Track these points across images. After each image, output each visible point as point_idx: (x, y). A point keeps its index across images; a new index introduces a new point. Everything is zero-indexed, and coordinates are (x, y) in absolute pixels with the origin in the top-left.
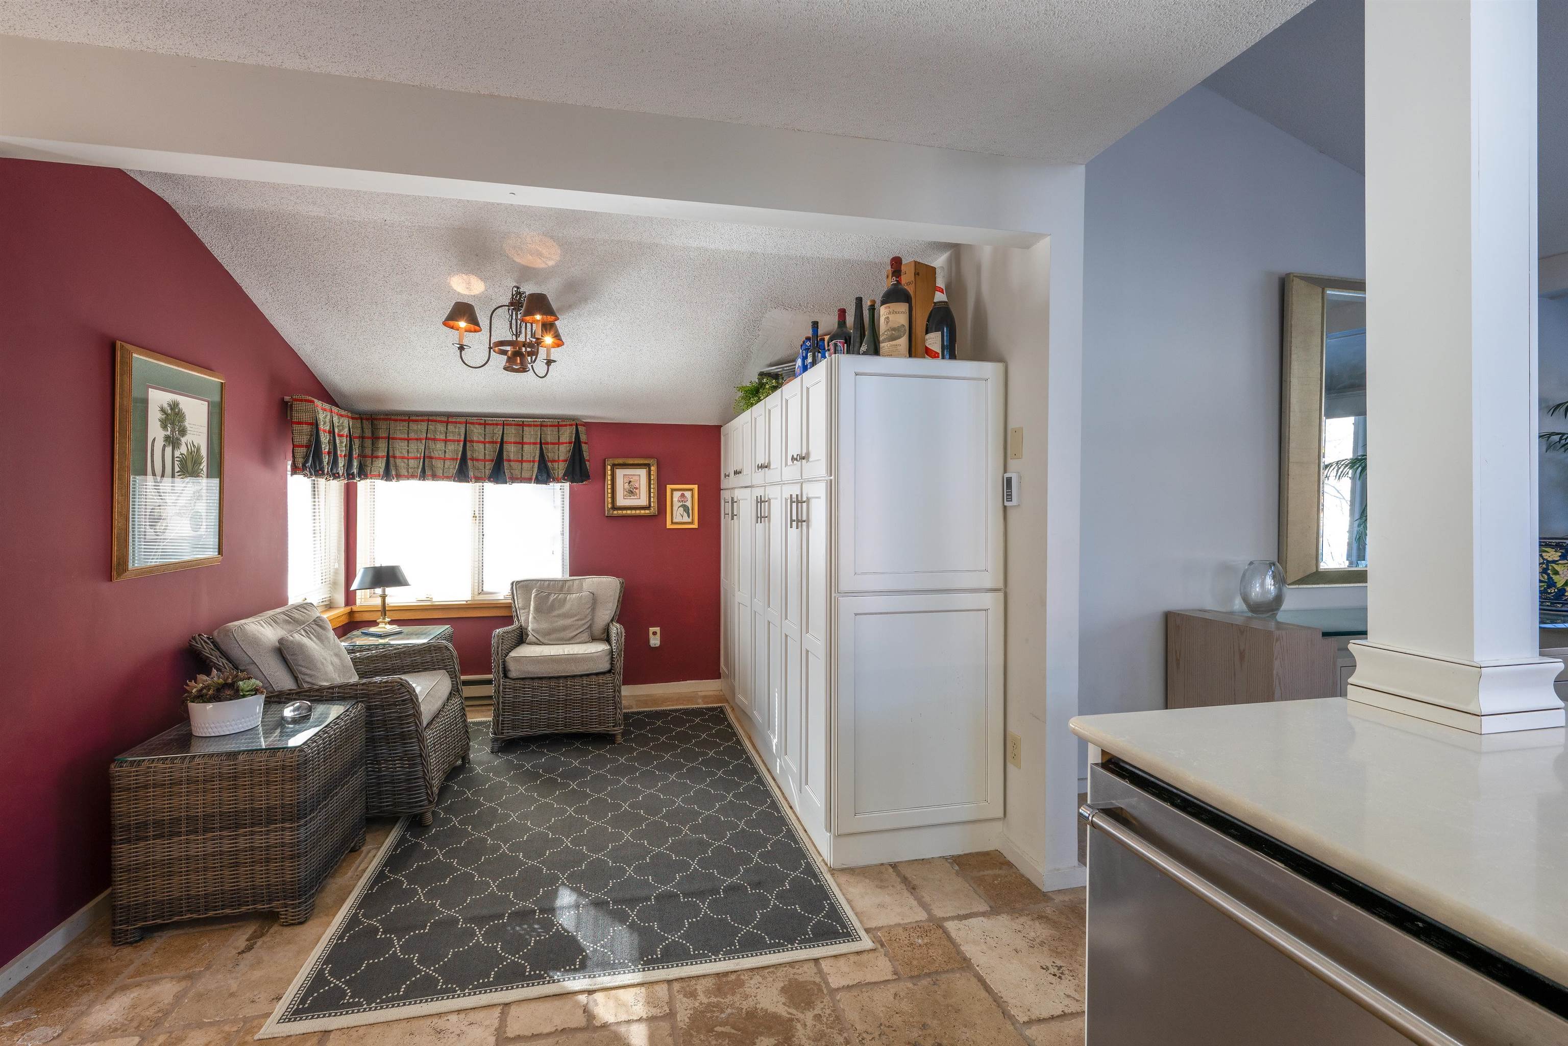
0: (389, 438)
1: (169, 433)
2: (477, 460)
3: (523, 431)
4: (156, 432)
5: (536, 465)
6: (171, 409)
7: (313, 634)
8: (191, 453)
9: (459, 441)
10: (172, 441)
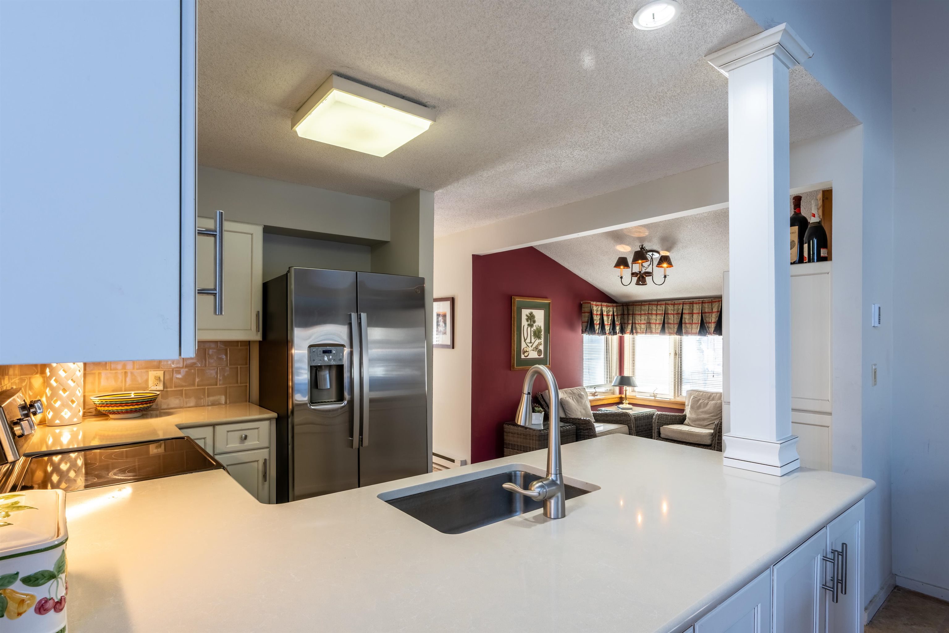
0: (633, 314)
1: (529, 323)
2: (670, 324)
3: (693, 306)
4: (524, 323)
5: (699, 325)
6: (530, 315)
7: (575, 399)
8: (538, 329)
9: (662, 314)
10: (531, 326)
